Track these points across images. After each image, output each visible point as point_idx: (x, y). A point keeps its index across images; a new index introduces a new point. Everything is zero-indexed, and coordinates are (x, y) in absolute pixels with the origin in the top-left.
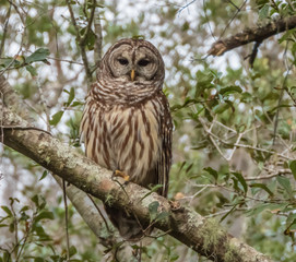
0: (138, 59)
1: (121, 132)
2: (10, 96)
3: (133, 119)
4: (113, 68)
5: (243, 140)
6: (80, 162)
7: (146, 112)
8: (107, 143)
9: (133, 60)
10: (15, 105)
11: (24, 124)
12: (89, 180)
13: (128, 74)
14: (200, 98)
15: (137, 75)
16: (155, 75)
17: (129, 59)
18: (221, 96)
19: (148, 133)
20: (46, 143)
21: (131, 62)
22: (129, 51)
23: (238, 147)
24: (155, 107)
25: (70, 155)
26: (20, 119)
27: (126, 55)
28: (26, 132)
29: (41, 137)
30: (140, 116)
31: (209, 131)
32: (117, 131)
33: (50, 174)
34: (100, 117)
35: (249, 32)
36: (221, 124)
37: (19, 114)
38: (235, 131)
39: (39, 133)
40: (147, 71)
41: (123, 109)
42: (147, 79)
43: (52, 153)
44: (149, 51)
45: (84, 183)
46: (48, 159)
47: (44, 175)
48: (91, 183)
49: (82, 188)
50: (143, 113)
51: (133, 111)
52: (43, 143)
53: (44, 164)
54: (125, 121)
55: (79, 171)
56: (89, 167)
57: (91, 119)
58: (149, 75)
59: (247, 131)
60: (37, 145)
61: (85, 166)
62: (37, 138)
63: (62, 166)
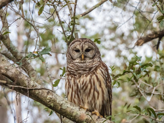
0: (85, 49)
1: (86, 88)
2: (32, 73)
3: (92, 80)
4: (72, 55)
5: (156, 90)
6: (69, 105)
7: (98, 75)
8: (79, 93)
9: (82, 49)
10: (35, 77)
11: (39, 87)
12: (74, 114)
13: (81, 57)
14: (131, 70)
15: (85, 57)
16: (94, 56)
17: (80, 49)
18: (141, 69)
19: (100, 86)
20: (51, 96)
21: (81, 51)
22: (79, 45)
23: (154, 94)
24: (102, 72)
25: (64, 102)
26: (37, 84)
27: (78, 47)
28: (40, 91)
29: (48, 93)
30: (95, 78)
31: (139, 86)
32: (85, 88)
33: (54, 113)
34: (74, 81)
35: (156, 33)
36: (144, 83)
37: (37, 82)
38: (151, 86)
39: (47, 91)
40: (90, 54)
41: (86, 76)
42: (90, 59)
43: (54, 101)
44: (90, 44)
45: (72, 116)
46: (52, 104)
47: (51, 113)
48: (75, 116)
49: (70, 119)
50: (97, 76)
51: (91, 76)
52: (49, 96)
53: (50, 107)
54: (88, 82)
55: (69, 110)
56: (74, 108)
57: (69, 83)
58: (91, 56)
59: (158, 85)
60: (46, 97)
61: (72, 107)
62: (46, 94)
63: (59, 108)
